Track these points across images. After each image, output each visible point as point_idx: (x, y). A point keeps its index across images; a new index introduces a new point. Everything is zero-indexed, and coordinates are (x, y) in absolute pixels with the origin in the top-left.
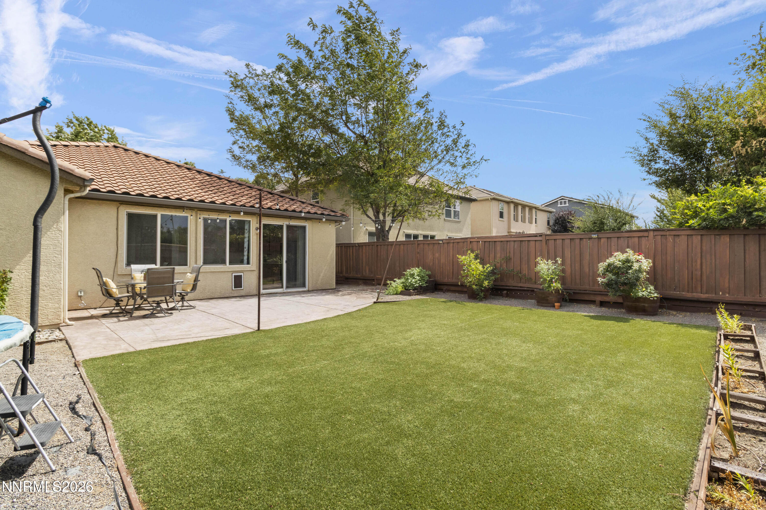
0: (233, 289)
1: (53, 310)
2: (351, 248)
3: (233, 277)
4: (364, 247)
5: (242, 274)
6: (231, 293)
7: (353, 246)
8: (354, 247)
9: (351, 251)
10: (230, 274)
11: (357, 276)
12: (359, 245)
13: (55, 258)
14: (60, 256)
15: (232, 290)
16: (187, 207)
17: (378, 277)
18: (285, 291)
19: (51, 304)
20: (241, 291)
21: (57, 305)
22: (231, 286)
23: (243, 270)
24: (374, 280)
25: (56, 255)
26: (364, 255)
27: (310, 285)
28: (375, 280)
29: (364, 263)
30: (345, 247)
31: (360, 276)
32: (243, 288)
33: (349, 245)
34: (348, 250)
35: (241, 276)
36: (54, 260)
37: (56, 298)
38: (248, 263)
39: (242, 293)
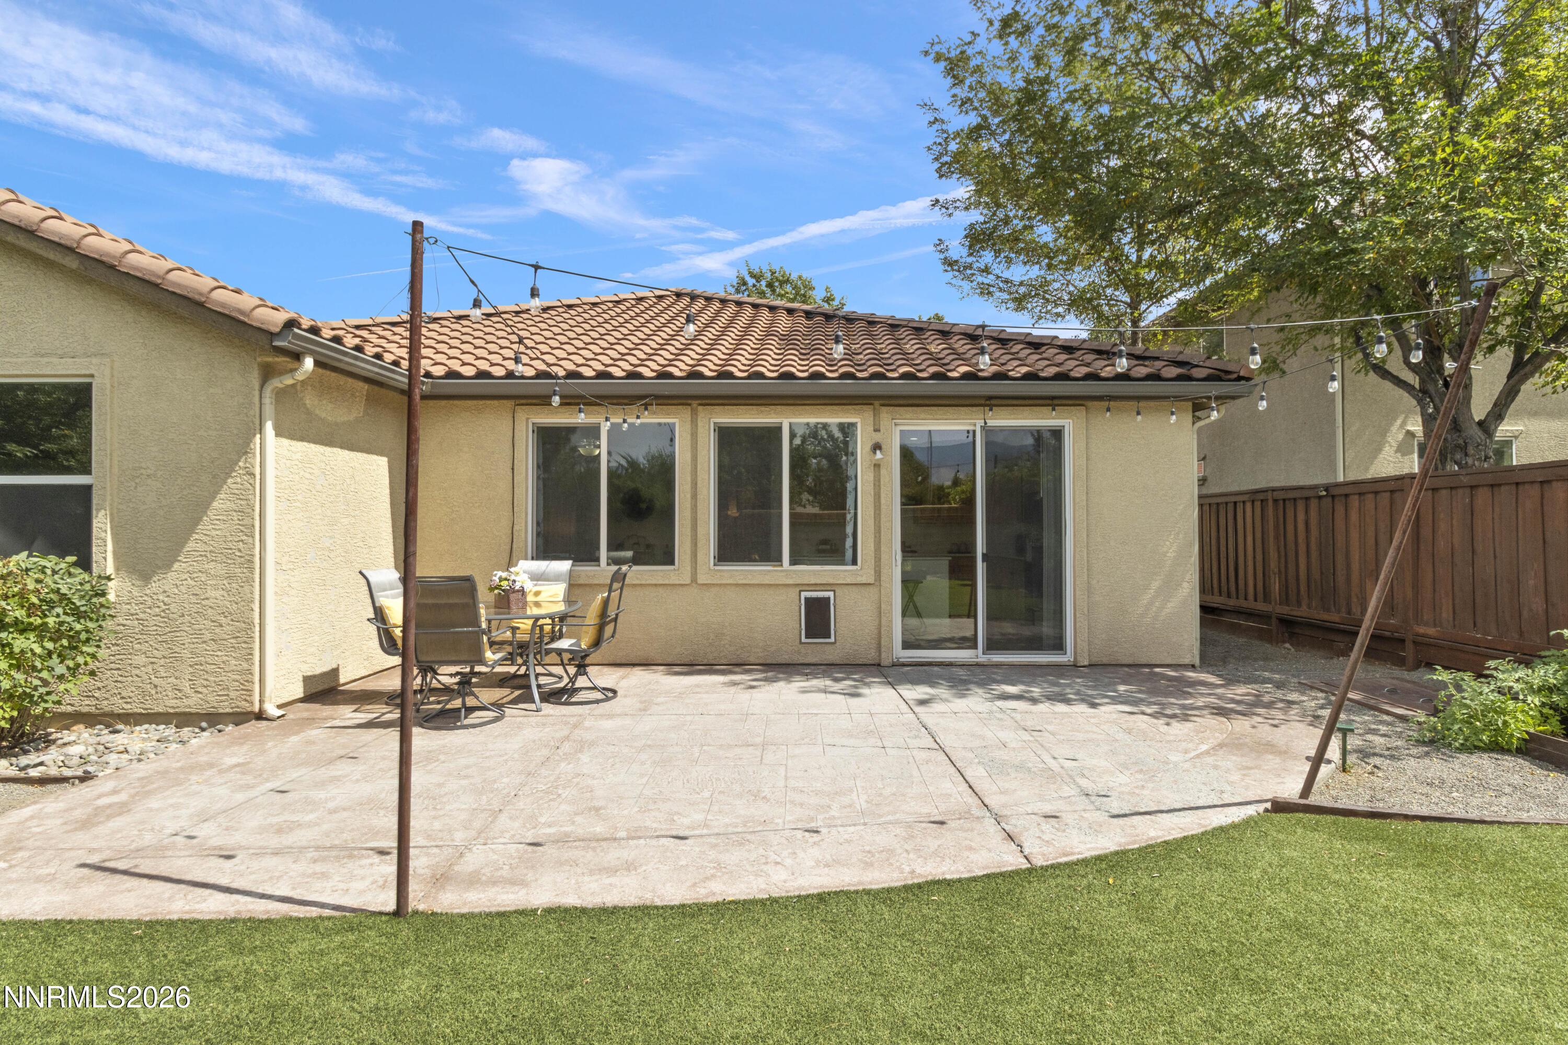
0: (804, 639)
1: (238, 677)
2: (1301, 506)
3: (803, 602)
4: (1354, 501)
5: (831, 594)
6: (799, 652)
7: (1307, 499)
8: (1314, 504)
9: (1301, 517)
10: (793, 593)
11: (1325, 616)
12: (1335, 491)
13: (241, 545)
14: (250, 540)
15: (801, 643)
16: (657, 397)
17: (1421, 630)
18: (983, 659)
19: (234, 662)
20: (828, 648)
21: (245, 665)
22: (797, 632)
23: (831, 581)
24: (1402, 641)
25: (244, 538)
26: (1354, 535)
27: (1083, 646)
28: (1409, 646)
29: (1355, 566)
30: (1276, 501)
31: (1337, 619)
32: (832, 640)
33: (1292, 495)
34: (1290, 513)
35: (829, 598)
36: (240, 551)
37: (244, 645)
38: (854, 562)
39: (832, 654)
